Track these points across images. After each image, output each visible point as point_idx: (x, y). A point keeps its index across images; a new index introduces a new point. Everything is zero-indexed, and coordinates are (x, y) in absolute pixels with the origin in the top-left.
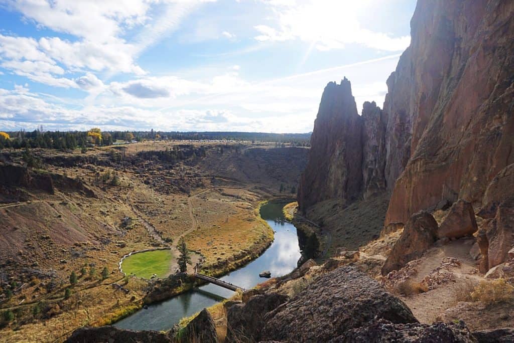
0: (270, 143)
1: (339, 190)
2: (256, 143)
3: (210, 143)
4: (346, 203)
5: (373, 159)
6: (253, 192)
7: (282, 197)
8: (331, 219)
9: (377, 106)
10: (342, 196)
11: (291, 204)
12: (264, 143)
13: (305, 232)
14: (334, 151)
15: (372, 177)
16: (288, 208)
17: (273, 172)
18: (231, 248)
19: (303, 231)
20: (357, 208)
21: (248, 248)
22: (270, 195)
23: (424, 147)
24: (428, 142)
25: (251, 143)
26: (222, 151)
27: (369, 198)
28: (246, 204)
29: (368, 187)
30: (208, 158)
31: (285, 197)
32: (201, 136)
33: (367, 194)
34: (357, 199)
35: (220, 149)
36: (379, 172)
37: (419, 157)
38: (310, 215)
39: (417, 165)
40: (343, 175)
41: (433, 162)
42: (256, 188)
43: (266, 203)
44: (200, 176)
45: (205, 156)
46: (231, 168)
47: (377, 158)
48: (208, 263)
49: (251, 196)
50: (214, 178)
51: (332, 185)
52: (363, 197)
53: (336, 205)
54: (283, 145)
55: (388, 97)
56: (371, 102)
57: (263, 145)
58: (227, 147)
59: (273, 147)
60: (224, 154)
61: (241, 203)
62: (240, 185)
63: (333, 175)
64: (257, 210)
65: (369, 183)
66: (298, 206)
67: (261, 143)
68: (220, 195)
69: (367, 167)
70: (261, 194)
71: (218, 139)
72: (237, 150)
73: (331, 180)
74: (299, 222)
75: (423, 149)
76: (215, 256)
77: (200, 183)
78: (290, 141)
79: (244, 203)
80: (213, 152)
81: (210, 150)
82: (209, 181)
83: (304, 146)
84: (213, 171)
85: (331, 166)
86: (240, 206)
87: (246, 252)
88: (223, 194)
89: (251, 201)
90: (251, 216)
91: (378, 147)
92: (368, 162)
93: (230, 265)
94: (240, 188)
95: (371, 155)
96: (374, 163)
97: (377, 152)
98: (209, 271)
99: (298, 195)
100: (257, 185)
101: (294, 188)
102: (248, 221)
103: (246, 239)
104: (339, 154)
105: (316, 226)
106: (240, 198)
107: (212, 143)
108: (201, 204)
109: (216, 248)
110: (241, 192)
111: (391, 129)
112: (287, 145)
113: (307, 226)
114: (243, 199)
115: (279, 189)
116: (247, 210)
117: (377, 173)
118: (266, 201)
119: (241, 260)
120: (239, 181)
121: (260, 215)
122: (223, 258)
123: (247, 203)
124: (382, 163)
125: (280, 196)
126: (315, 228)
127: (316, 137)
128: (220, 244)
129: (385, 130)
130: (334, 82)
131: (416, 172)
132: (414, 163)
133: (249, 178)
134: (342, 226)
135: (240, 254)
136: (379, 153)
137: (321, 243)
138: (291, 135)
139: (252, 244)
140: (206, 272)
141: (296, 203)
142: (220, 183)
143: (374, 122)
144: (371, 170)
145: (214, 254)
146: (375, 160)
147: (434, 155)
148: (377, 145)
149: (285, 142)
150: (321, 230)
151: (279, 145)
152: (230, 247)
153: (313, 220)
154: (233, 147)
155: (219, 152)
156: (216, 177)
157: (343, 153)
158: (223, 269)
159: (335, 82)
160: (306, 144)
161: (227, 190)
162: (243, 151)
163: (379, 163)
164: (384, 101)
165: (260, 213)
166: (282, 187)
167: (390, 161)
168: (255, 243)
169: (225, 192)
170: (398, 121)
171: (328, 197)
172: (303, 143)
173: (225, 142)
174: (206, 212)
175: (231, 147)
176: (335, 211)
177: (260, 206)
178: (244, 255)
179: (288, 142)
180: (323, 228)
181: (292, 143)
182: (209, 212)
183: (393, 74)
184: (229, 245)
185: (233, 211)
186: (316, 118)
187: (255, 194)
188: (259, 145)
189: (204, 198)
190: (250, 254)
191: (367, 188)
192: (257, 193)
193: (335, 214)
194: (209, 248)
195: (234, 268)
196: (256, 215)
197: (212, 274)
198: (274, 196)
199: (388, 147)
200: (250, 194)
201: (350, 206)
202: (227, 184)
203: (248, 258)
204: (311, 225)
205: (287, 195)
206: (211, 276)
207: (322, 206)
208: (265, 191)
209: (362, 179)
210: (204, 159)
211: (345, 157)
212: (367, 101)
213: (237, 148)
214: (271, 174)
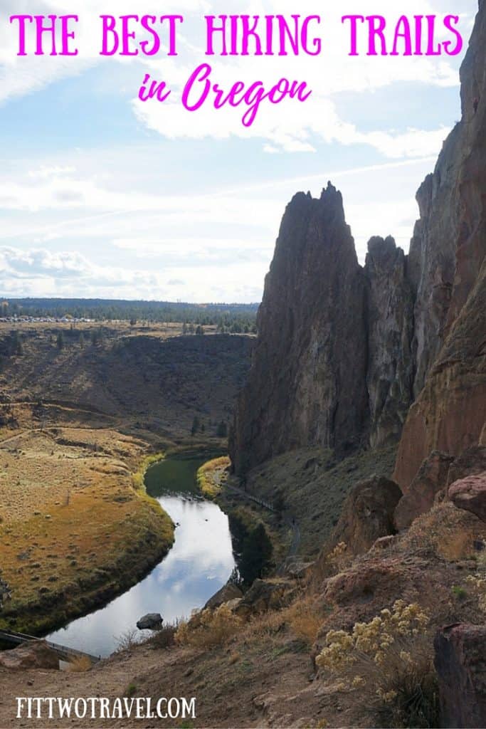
0: (171, 324)
1: (319, 429)
2: (138, 325)
3: (32, 325)
4: (334, 455)
5: (390, 360)
6: (132, 435)
7: (197, 446)
8: (300, 492)
9: (397, 246)
10: (326, 443)
11: (216, 460)
12: (158, 325)
13: (245, 522)
14: (307, 342)
15: (388, 399)
16: (208, 470)
17: (178, 390)
18: (74, 564)
19: (241, 519)
20: (357, 468)
21: (112, 563)
22: (170, 442)
23: (459, 338)
24: (467, 327)
25: (129, 325)
26: (60, 343)
27: (382, 445)
28: (114, 463)
29: (380, 420)
30: (26, 358)
31: (205, 446)
32: (15, 307)
33: (376, 438)
34: (356, 448)
35: (55, 338)
36: (402, 388)
37: (449, 358)
38: (256, 486)
39: (446, 376)
40: (326, 394)
41: (473, 370)
42: (138, 426)
43: (160, 460)
44: (8, 401)
45: (19, 355)
46: (82, 382)
47: (398, 358)
48: (18, 601)
49: (128, 445)
50: (40, 405)
51: (304, 418)
52: (369, 443)
53: (312, 461)
54: (198, 330)
55: (419, 227)
56: (384, 238)
57: (154, 330)
58: (72, 334)
59: (177, 334)
60: (64, 350)
61: (101, 460)
62: (103, 419)
63: (306, 396)
64: (139, 477)
65: (381, 413)
66: (229, 465)
67: (152, 326)
68: (53, 443)
69: (376, 378)
70: (149, 440)
71: (52, 316)
72: (94, 341)
73: (301, 408)
74: (232, 502)
75: (457, 341)
76: (36, 585)
77: (8, 416)
78: (216, 322)
79: (109, 460)
80: (39, 346)
81: (32, 340)
82: (29, 413)
83: (247, 331)
84: (37, 390)
85: (301, 376)
86: (98, 467)
87: (108, 573)
88: (62, 442)
89: (126, 455)
90: (122, 491)
91: (400, 334)
92: (379, 368)
93: (69, 603)
94: (101, 428)
95: (385, 352)
96: (391, 368)
97: (398, 345)
98: (18, 620)
99: (231, 441)
100: (142, 420)
101: (223, 426)
102: (116, 500)
103: (108, 543)
104: (318, 349)
105: (268, 509)
106: (101, 449)
107: (37, 324)
108: (7, 466)
109: (37, 566)
110: (102, 437)
111: (426, 297)
112: (210, 330)
113: (249, 510)
114: (106, 452)
115: (190, 428)
116: (114, 476)
117: (397, 389)
118: (160, 455)
119: (94, 593)
120: (98, 411)
121: (144, 486)
122: (55, 588)
123: (116, 461)
124: (408, 369)
125: (192, 443)
126: (266, 514)
127: (269, 313)
128: (49, 556)
129: (414, 297)
130: (306, 193)
131: (444, 390)
132: (441, 371)
133: (122, 403)
134: (323, 507)
135: (92, 578)
136: (401, 348)
137: (277, 548)
138: (223, 307)
139: (122, 554)
140: (13, 623)
141: (227, 458)
142: (55, 415)
143: (391, 282)
144: (386, 385)
145: (33, 580)
146: (394, 363)
147: (478, 355)
148: (398, 330)
149: (204, 324)
150: (280, 518)
151: (191, 329)
152: (71, 562)
153: (263, 497)
154: (86, 333)
155: (53, 345)
156: (45, 402)
157: (326, 348)
158: (52, 615)
159: (309, 193)
160: (250, 328)
161: (70, 433)
162: (108, 343)
163: (402, 368)
164: (411, 235)
165: (145, 483)
166: (196, 423)
167: (424, 364)
168: (131, 552)
169: (65, 437)
170: (439, 278)
171: (294, 444)
172: (245, 325)
173: (67, 323)
174: (19, 484)
175: (82, 334)
176: (310, 474)
177: (145, 467)
178: (103, 578)
179: (211, 324)
180: (283, 513)
181: (220, 325)
182: (26, 482)
183: (429, 178)
184: (69, 557)
185: (84, 479)
186: (268, 270)
187: (139, 440)
188: (148, 329)
189: (15, 451)
190: (118, 576)
191: (376, 423)
192: (139, 437)
193: (308, 482)
194: (22, 565)
195: (80, 611)
196: (136, 488)
197: (26, 627)
198: (179, 443)
199: (420, 334)
200: (124, 441)
201: (342, 464)
202: (69, 418)
203: (112, 586)
204: (258, 507)
205: (208, 440)
206: (24, 631)
207: (283, 465)
208: (157, 433)
209: (368, 405)
210: (18, 361)
211: (330, 358)
212: (376, 235)
213: (95, 336)
214: (173, 394)
